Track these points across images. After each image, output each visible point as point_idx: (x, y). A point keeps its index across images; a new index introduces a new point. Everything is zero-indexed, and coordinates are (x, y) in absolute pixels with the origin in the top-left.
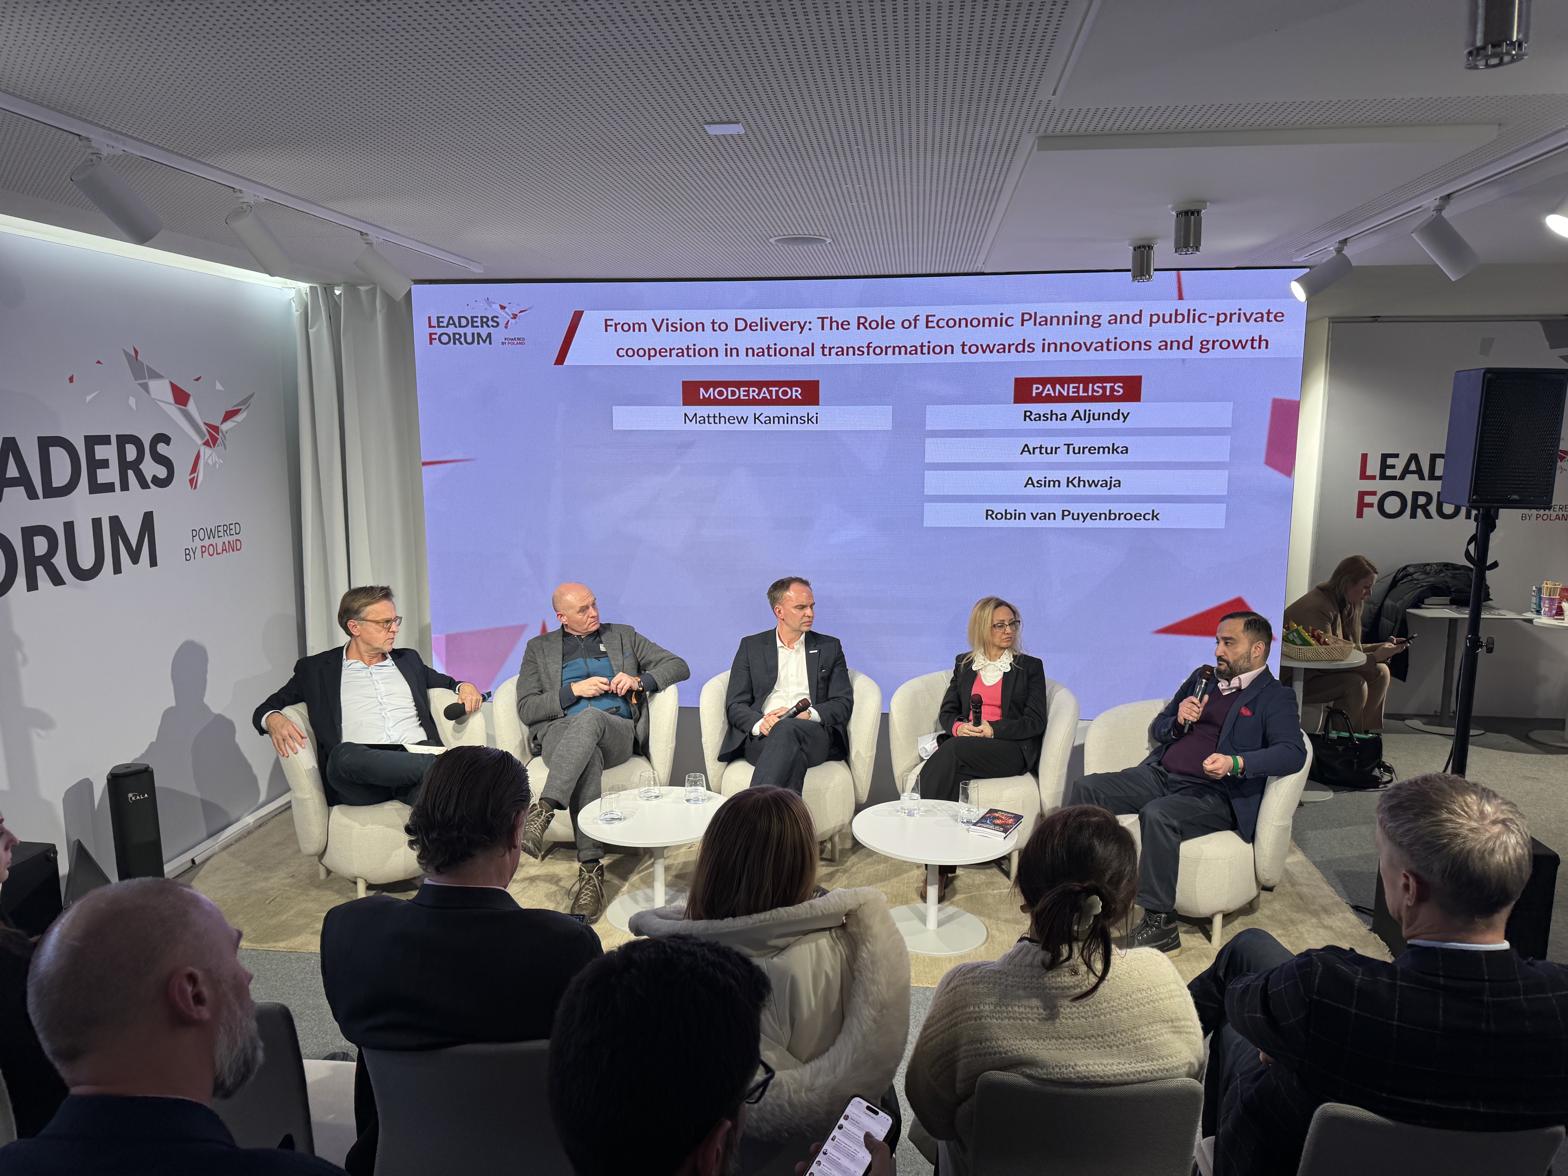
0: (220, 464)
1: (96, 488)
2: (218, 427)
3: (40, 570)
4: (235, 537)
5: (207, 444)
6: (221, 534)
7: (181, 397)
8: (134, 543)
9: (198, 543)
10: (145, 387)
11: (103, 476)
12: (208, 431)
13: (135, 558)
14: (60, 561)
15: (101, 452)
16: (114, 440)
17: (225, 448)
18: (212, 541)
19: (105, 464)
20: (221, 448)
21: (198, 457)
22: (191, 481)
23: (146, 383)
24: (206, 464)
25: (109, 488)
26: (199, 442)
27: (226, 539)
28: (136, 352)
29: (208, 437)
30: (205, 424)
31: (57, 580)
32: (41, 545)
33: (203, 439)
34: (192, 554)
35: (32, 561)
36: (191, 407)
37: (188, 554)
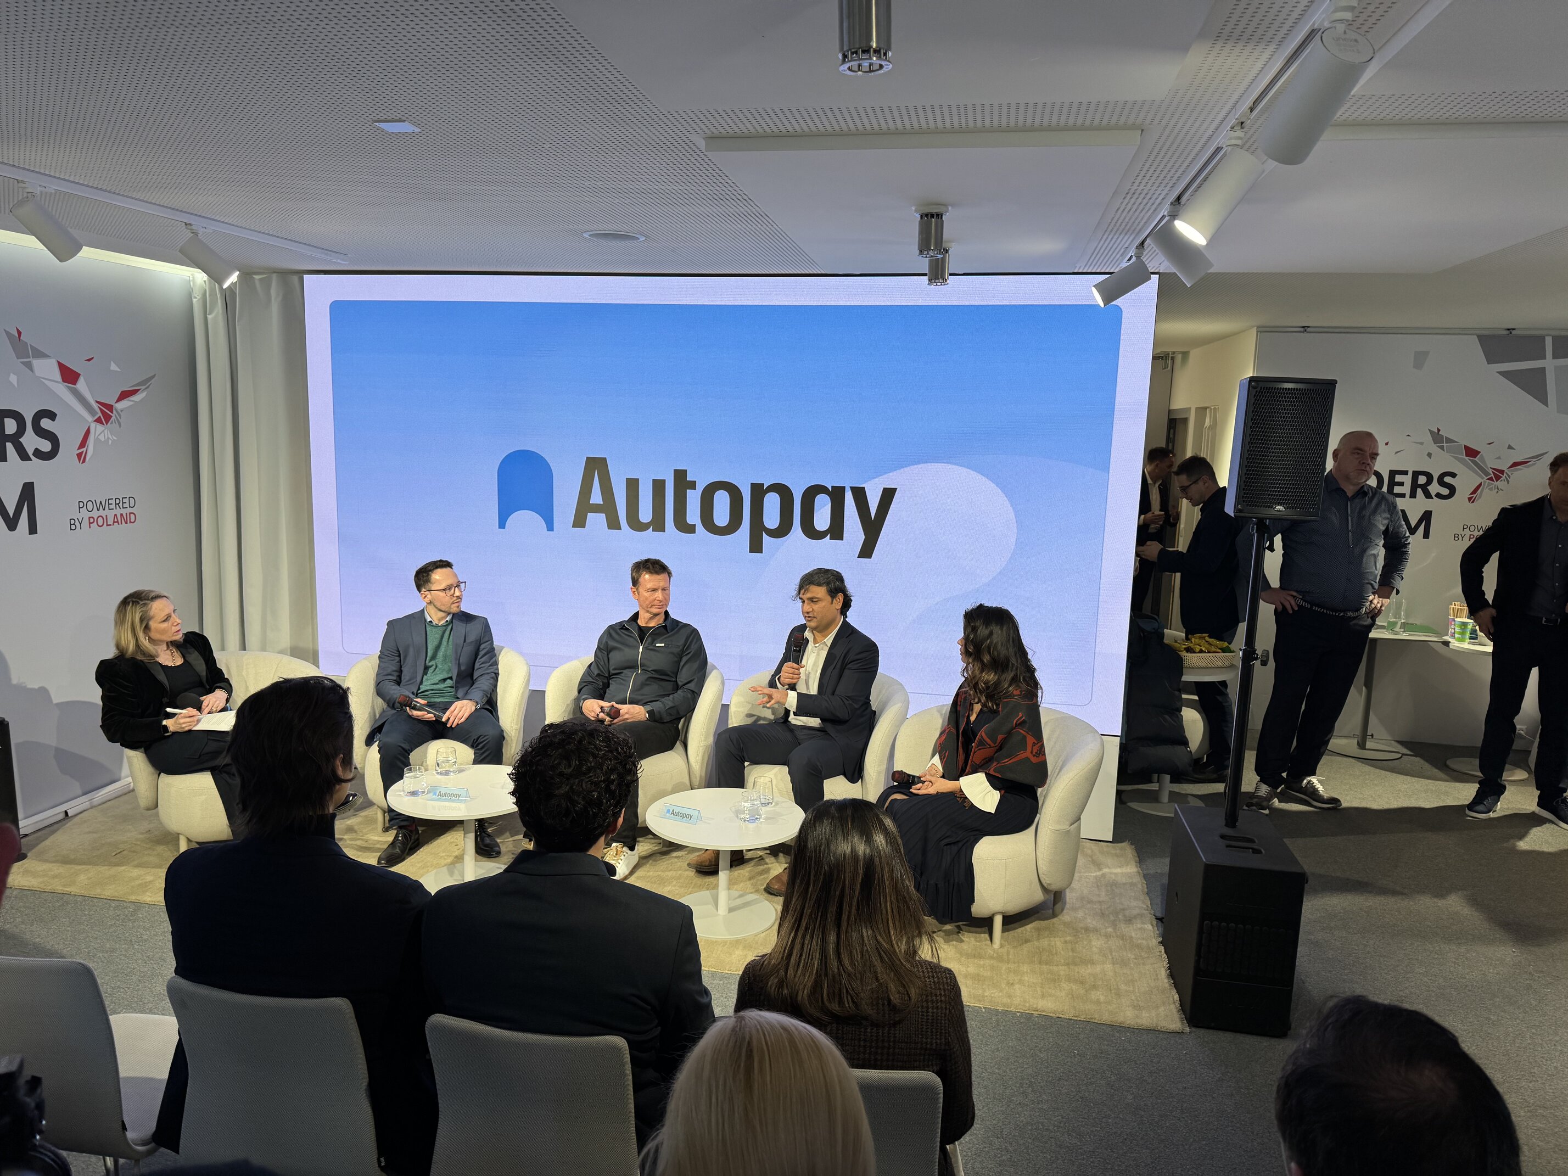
0: (113, 441)
5: (98, 421)
6: (111, 507)
7: (69, 376)
10: (29, 366)
17: (120, 426)
18: (101, 512)
20: (116, 426)
21: (88, 432)
22: (79, 456)
24: (97, 440)
26: (90, 419)
29: (100, 414)
30: (97, 402)
36: (81, 385)
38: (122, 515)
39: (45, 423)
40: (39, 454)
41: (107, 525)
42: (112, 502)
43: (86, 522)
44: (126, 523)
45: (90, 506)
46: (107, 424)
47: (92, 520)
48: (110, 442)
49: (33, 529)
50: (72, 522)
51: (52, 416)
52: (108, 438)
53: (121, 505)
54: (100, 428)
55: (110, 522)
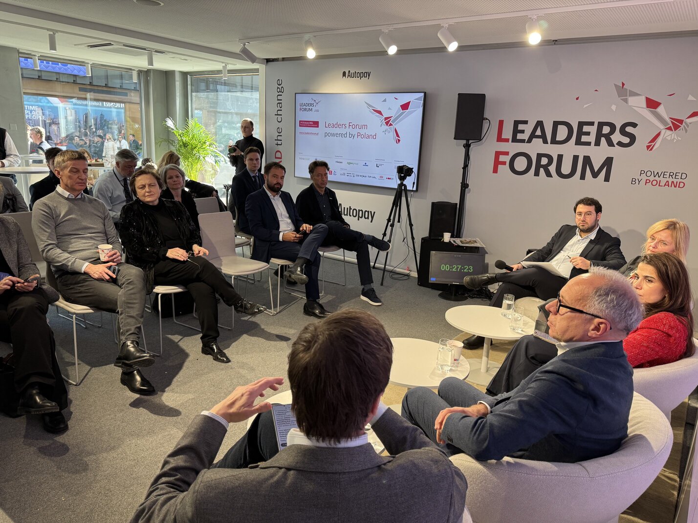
0: (678, 141)
1: (579, 142)
2: (683, 120)
3: (542, 170)
4: (680, 180)
5: (669, 129)
7: (652, 104)
8: (596, 169)
9: (644, 177)
10: (626, 101)
11: (584, 139)
12: (672, 122)
13: (595, 175)
14: (552, 168)
15: (586, 129)
16: (596, 124)
17: (686, 132)
19: (588, 134)
21: (658, 135)
22: (648, 147)
23: (627, 99)
24: (664, 139)
25: (589, 144)
26: (661, 127)
27: (670, 180)
28: (623, 84)
29: (671, 125)
30: (670, 118)
31: (549, 174)
32: (544, 161)
33: (665, 126)
34: (637, 181)
35: (539, 166)
36: (661, 110)
37: (633, 181)
38: (673, 182)
39: (629, 129)
40: (620, 144)
41: (659, 186)
42: (668, 174)
43: (643, 182)
44: (675, 187)
45: (649, 174)
46: (675, 130)
47: (648, 181)
48: (675, 141)
49: (607, 179)
50: (634, 180)
51: (634, 125)
52: (674, 138)
53: (674, 176)
54: (669, 132)
55: (662, 184)
